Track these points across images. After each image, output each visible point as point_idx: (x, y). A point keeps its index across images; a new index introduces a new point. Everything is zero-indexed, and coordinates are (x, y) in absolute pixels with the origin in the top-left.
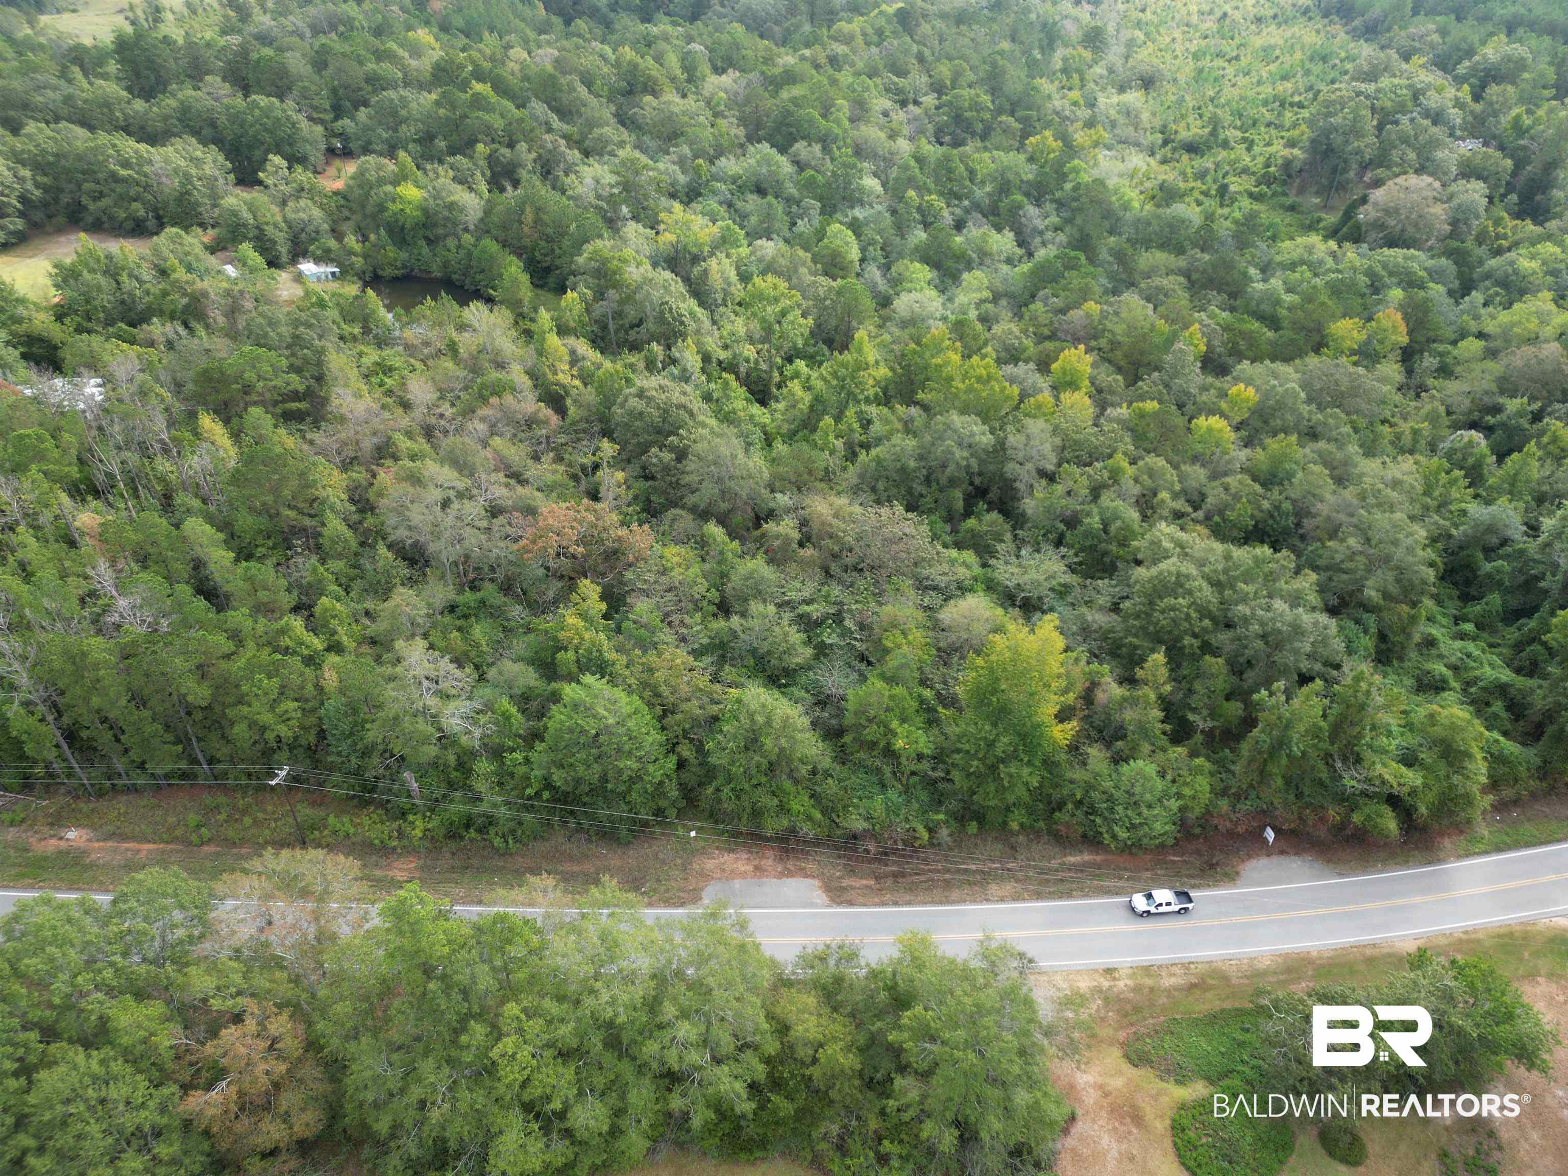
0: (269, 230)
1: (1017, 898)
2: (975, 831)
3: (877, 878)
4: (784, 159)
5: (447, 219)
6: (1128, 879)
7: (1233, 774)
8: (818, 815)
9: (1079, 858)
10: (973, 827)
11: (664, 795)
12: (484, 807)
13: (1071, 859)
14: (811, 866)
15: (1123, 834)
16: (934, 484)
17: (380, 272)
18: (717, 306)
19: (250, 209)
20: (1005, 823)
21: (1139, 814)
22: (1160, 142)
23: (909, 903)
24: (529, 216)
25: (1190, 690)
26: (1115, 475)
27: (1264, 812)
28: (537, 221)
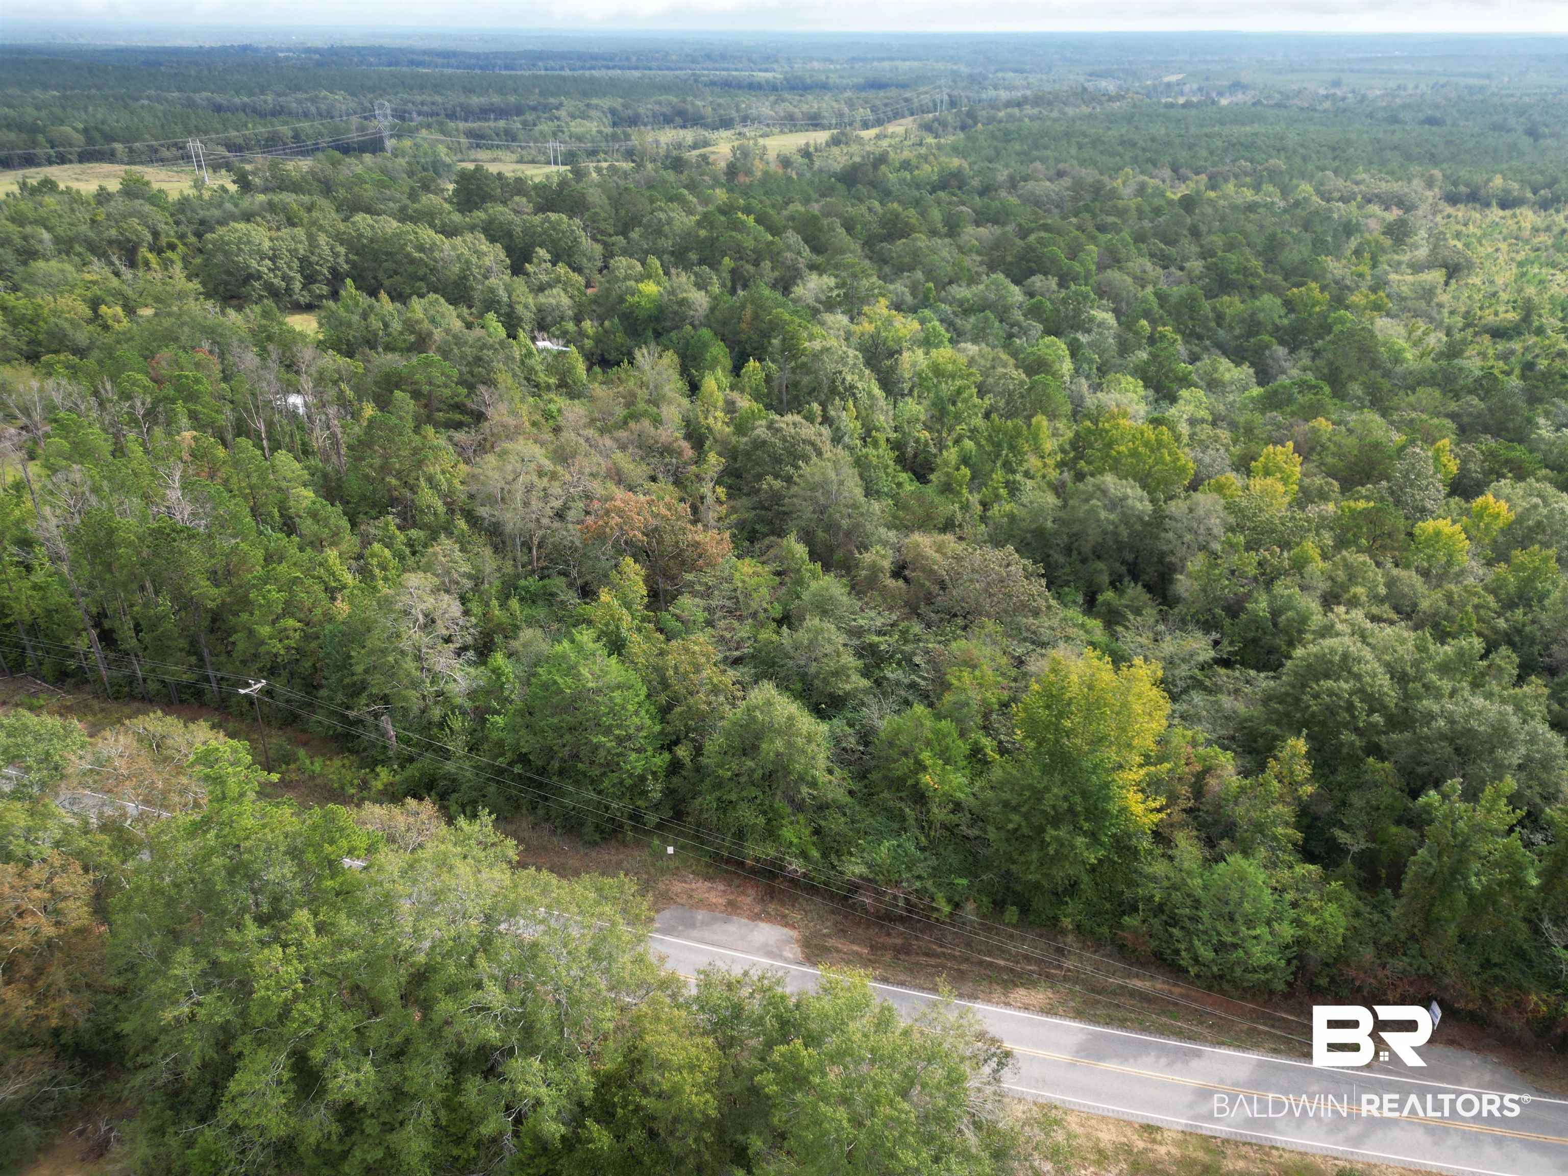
0: (519, 309)
1: (1049, 1011)
2: (1015, 920)
3: (873, 948)
4: (1017, 288)
5: (676, 313)
6: (1211, 1026)
7: (1389, 917)
8: (815, 854)
9: (1147, 985)
10: (1012, 913)
11: (644, 793)
12: (450, 767)
13: (1137, 984)
14: (797, 916)
15: (1206, 954)
16: (1075, 553)
17: (607, 356)
18: (903, 395)
19: (506, 289)
20: (1056, 919)
21: (1235, 933)
22: (1460, 325)
23: (902, 984)
24: (749, 311)
25: (1344, 803)
26: (1299, 565)
27: (1428, 978)
28: (756, 317)
